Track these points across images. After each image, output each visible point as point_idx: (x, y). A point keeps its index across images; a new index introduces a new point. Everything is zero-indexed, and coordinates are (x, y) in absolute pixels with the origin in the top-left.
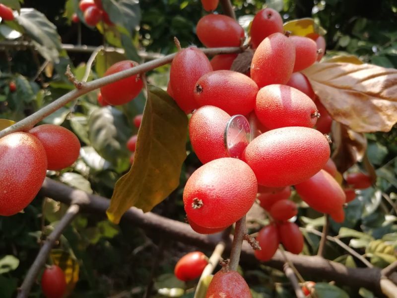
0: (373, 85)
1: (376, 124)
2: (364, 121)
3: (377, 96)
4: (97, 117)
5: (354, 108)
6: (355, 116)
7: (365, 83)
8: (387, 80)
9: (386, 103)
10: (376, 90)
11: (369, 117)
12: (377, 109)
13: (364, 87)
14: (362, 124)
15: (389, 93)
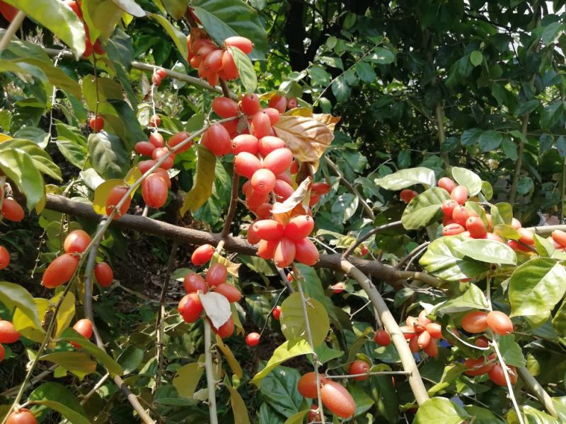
0: (312, 133)
1: (312, 157)
2: (306, 155)
3: (313, 140)
4: (96, 143)
5: (301, 147)
6: (301, 152)
7: (308, 131)
8: (318, 131)
9: (318, 144)
10: (313, 136)
11: (309, 152)
12: (313, 148)
13: (307, 134)
14: (305, 157)
15: (319, 139)
